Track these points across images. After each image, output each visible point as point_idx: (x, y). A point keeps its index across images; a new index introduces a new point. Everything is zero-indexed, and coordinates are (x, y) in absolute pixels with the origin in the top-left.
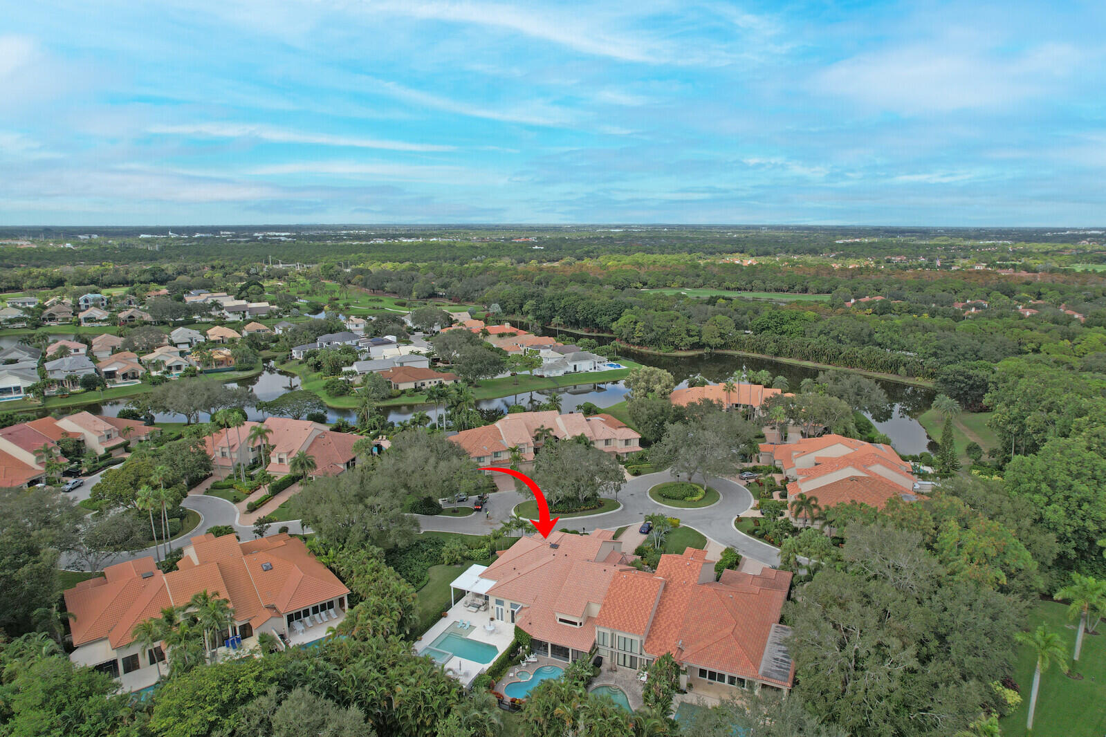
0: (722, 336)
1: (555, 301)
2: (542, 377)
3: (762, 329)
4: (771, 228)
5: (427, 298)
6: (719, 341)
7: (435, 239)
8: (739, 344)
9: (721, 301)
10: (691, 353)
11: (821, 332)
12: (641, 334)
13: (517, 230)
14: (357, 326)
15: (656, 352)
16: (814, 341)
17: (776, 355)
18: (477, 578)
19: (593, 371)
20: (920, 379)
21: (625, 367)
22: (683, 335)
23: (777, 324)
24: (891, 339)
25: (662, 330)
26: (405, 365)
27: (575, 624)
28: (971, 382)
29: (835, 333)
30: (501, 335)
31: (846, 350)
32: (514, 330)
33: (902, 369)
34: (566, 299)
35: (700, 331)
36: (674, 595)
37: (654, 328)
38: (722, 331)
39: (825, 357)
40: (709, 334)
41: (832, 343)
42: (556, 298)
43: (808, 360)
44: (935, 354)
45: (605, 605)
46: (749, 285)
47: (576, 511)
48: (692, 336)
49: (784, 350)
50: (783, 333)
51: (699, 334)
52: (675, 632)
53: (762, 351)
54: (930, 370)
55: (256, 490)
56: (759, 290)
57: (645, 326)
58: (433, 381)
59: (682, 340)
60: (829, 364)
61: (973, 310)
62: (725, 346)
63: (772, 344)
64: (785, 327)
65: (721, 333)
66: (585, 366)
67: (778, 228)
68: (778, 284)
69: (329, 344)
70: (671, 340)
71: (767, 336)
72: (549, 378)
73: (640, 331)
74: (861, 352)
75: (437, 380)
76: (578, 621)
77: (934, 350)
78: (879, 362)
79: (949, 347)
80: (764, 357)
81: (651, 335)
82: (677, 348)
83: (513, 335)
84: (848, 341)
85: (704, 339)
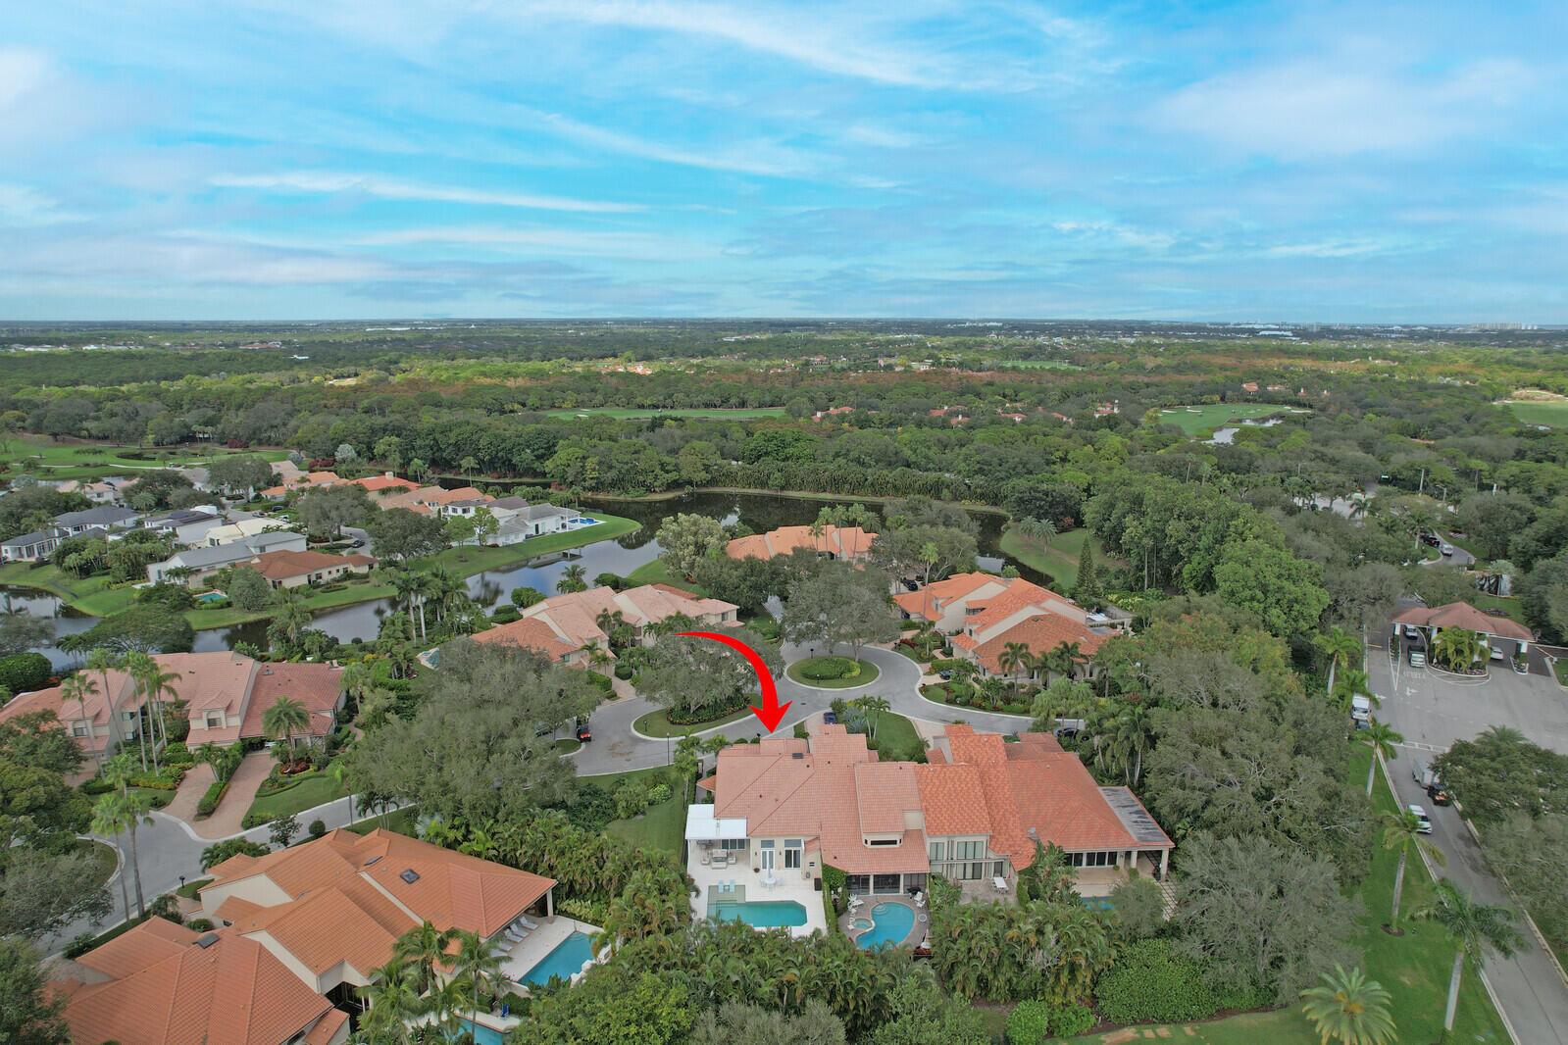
0: (707, 468)
1: (438, 436)
2: (495, 546)
3: (758, 456)
4: (617, 322)
5: (178, 443)
6: (703, 475)
7: (92, 347)
8: (730, 477)
9: (669, 422)
10: (669, 495)
11: (837, 455)
12: (595, 474)
13: (229, 330)
14: (99, 495)
15: (622, 498)
16: (831, 467)
17: (783, 488)
18: (715, 822)
19: (561, 531)
20: (967, 502)
21: (601, 522)
22: (658, 471)
23: (777, 447)
24: (926, 457)
25: (626, 467)
26: (269, 550)
27: (894, 842)
28: (1050, 499)
29: (853, 454)
30: (384, 492)
31: (871, 473)
32: (402, 482)
33: (945, 491)
34: (456, 431)
35: (676, 465)
36: (990, 780)
37: (615, 463)
38: (706, 462)
39: (847, 486)
40: (689, 465)
41: (854, 467)
42: (438, 430)
43: (825, 491)
44: (981, 471)
45: (927, 810)
46: (669, 401)
47: (725, 715)
48: (667, 472)
49: (792, 481)
50: (786, 459)
51: (677, 468)
52: (1014, 822)
53: (763, 485)
54: (979, 490)
55: (182, 780)
56: (684, 406)
57: (600, 463)
58: (334, 570)
59: (656, 478)
60: (853, 494)
61: (960, 417)
62: (712, 482)
63: (777, 475)
64: (790, 451)
65: (704, 465)
66: (550, 525)
67: (631, 322)
68: (706, 397)
69: (77, 529)
70: (641, 478)
71: (766, 465)
72: (508, 546)
73: (594, 470)
74: (893, 475)
75: (341, 568)
76: (896, 837)
77: (978, 466)
78: (917, 485)
79: (995, 460)
80: (766, 492)
81: (612, 475)
82: (650, 490)
83: (402, 490)
84: (873, 463)
85: (685, 474)
